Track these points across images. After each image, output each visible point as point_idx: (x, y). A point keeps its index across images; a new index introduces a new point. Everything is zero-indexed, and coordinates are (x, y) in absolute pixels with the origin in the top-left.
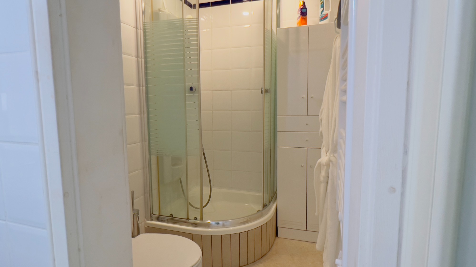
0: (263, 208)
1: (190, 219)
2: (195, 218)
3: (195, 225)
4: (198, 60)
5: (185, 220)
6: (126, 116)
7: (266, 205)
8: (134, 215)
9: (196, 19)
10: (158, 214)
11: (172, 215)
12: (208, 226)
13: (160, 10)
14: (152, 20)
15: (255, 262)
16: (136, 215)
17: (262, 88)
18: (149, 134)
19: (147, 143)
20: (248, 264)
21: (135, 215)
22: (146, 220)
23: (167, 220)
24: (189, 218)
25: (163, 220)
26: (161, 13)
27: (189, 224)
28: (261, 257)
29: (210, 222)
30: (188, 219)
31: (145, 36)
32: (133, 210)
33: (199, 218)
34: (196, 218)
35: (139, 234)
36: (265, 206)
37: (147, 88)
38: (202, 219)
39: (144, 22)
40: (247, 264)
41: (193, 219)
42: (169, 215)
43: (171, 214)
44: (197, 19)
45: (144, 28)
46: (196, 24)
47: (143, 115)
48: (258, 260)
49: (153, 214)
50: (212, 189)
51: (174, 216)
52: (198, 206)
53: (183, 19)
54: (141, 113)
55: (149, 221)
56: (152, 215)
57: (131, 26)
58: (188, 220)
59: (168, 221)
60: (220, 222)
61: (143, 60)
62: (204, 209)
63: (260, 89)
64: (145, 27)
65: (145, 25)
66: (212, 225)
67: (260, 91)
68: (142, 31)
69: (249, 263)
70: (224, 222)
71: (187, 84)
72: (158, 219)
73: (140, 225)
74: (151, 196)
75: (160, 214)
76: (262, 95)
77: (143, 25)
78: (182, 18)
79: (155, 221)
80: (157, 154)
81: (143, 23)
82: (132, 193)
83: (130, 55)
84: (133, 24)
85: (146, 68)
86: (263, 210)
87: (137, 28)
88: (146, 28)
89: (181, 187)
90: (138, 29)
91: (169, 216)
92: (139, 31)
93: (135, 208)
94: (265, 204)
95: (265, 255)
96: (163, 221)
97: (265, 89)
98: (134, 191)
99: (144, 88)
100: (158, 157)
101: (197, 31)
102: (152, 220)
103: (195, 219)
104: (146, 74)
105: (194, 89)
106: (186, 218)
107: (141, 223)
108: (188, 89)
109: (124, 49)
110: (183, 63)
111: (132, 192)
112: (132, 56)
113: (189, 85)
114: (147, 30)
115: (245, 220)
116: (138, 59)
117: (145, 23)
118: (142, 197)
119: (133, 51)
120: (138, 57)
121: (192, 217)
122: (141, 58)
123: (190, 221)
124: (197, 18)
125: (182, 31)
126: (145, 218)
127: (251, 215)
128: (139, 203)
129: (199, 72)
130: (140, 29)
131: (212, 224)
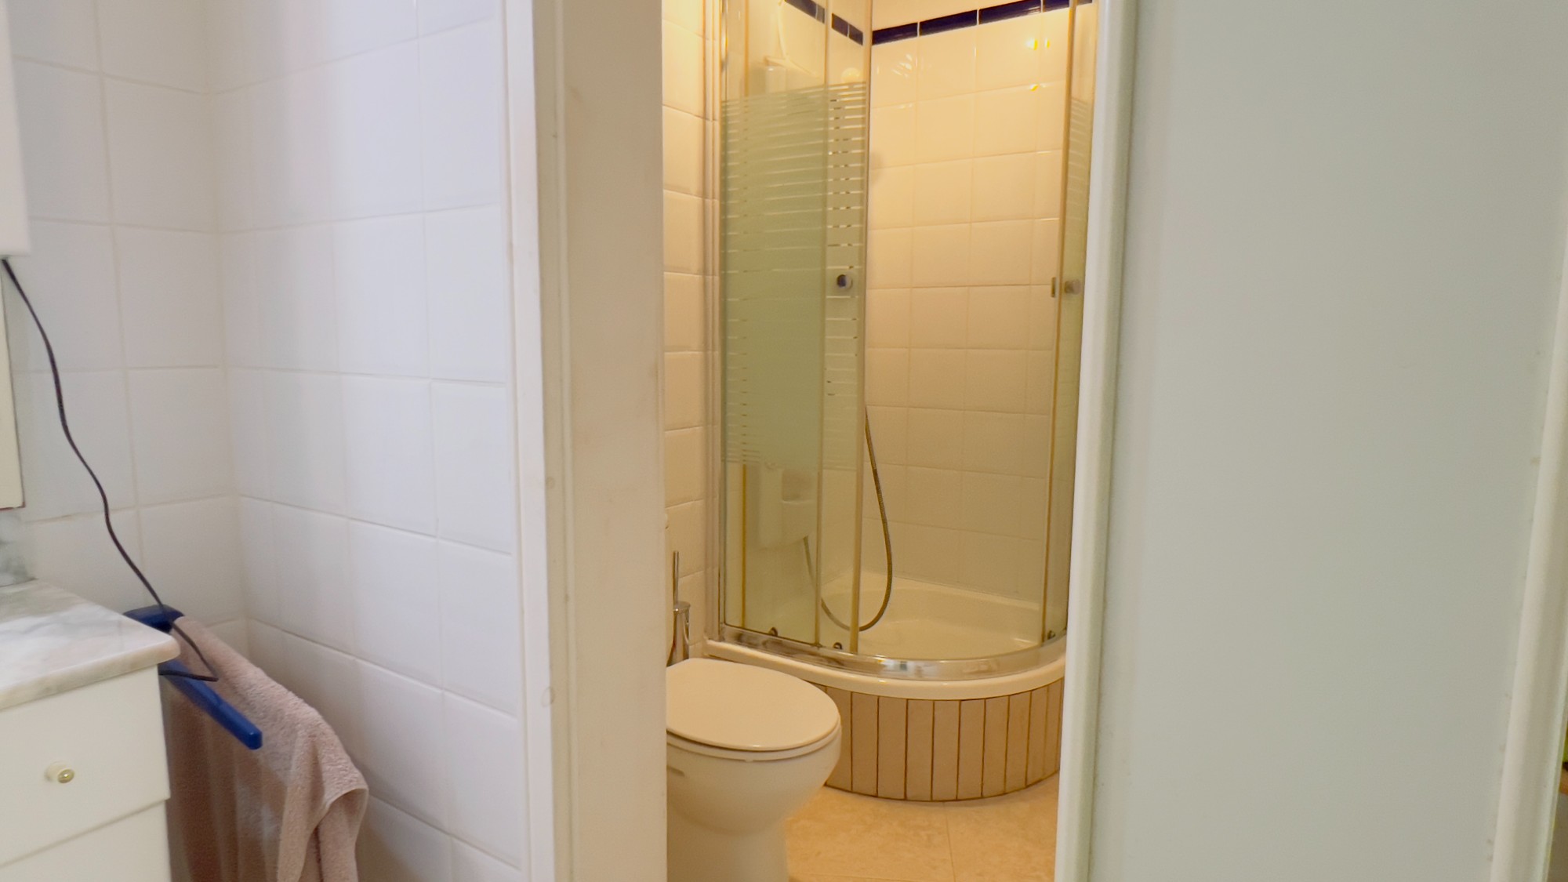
0: (1043, 640)
1: (821, 646)
2: (838, 644)
3: (839, 663)
4: (864, 199)
5: (809, 646)
6: (667, 354)
7: (1052, 634)
8: (676, 614)
9: (861, 86)
10: (738, 625)
11: (774, 632)
12: (875, 669)
13: (767, 63)
14: (747, 95)
15: (1005, 794)
16: (680, 616)
17: (1054, 280)
18: (725, 403)
19: (718, 428)
20: (982, 797)
21: (678, 617)
22: (705, 637)
23: (764, 643)
24: (821, 643)
25: (755, 642)
26: (771, 69)
27: (821, 660)
28: (1024, 786)
29: (880, 661)
30: (817, 645)
31: (725, 136)
32: (676, 602)
33: (846, 644)
34: (839, 646)
35: (686, 657)
36: (1049, 637)
37: (724, 278)
38: (854, 649)
39: (724, 99)
40: (980, 796)
41: (832, 646)
42: (768, 630)
43: (774, 629)
44: (864, 85)
45: (724, 116)
46: (860, 98)
47: (710, 352)
48: (1017, 793)
49: (727, 624)
50: (894, 579)
51: (779, 635)
52: (848, 622)
53: (826, 84)
54: (705, 347)
55: (716, 641)
56: (724, 625)
57: (691, 114)
58: (816, 648)
59: (764, 646)
60: (911, 664)
61: (717, 202)
62: (862, 634)
63: (1050, 282)
64: (726, 112)
65: (726, 107)
66: (884, 669)
67: (1049, 288)
68: (717, 124)
69: (984, 794)
70: (921, 664)
71: (829, 267)
72: (739, 639)
73: (690, 647)
74: (722, 576)
75: (743, 624)
76: (1053, 301)
77: (722, 107)
78: (823, 82)
79: (729, 642)
80: (744, 461)
81: (722, 102)
82: (675, 557)
83: (686, 191)
84: (696, 106)
85: (724, 224)
86: (1042, 646)
87: (705, 117)
88: (728, 115)
89: (805, 560)
90: (708, 119)
91: (767, 632)
92: (709, 124)
93: (681, 598)
94: (1051, 632)
95: (1039, 781)
96: (752, 645)
97: (1066, 283)
98: (678, 553)
99: (717, 278)
100: (745, 468)
101: (863, 118)
102: (722, 639)
103: (837, 646)
104: (724, 241)
105: (848, 281)
106: (813, 642)
107: (695, 644)
108: (832, 280)
109: (669, 174)
110: (820, 210)
111: (674, 554)
112: (691, 194)
113: (835, 268)
114: (729, 123)
115: (984, 668)
116: (704, 202)
117: (726, 101)
118: (700, 574)
119: (693, 181)
120: (704, 195)
121: (827, 640)
122: (713, 198)
123: (822, 651)
124: (864, 83)
125: (822, 119)
126: (705, 631)
127: (1002, 655)
128: (692, 588)
129: (864, 235)
130: (714, 119)
131: (884, 666)
